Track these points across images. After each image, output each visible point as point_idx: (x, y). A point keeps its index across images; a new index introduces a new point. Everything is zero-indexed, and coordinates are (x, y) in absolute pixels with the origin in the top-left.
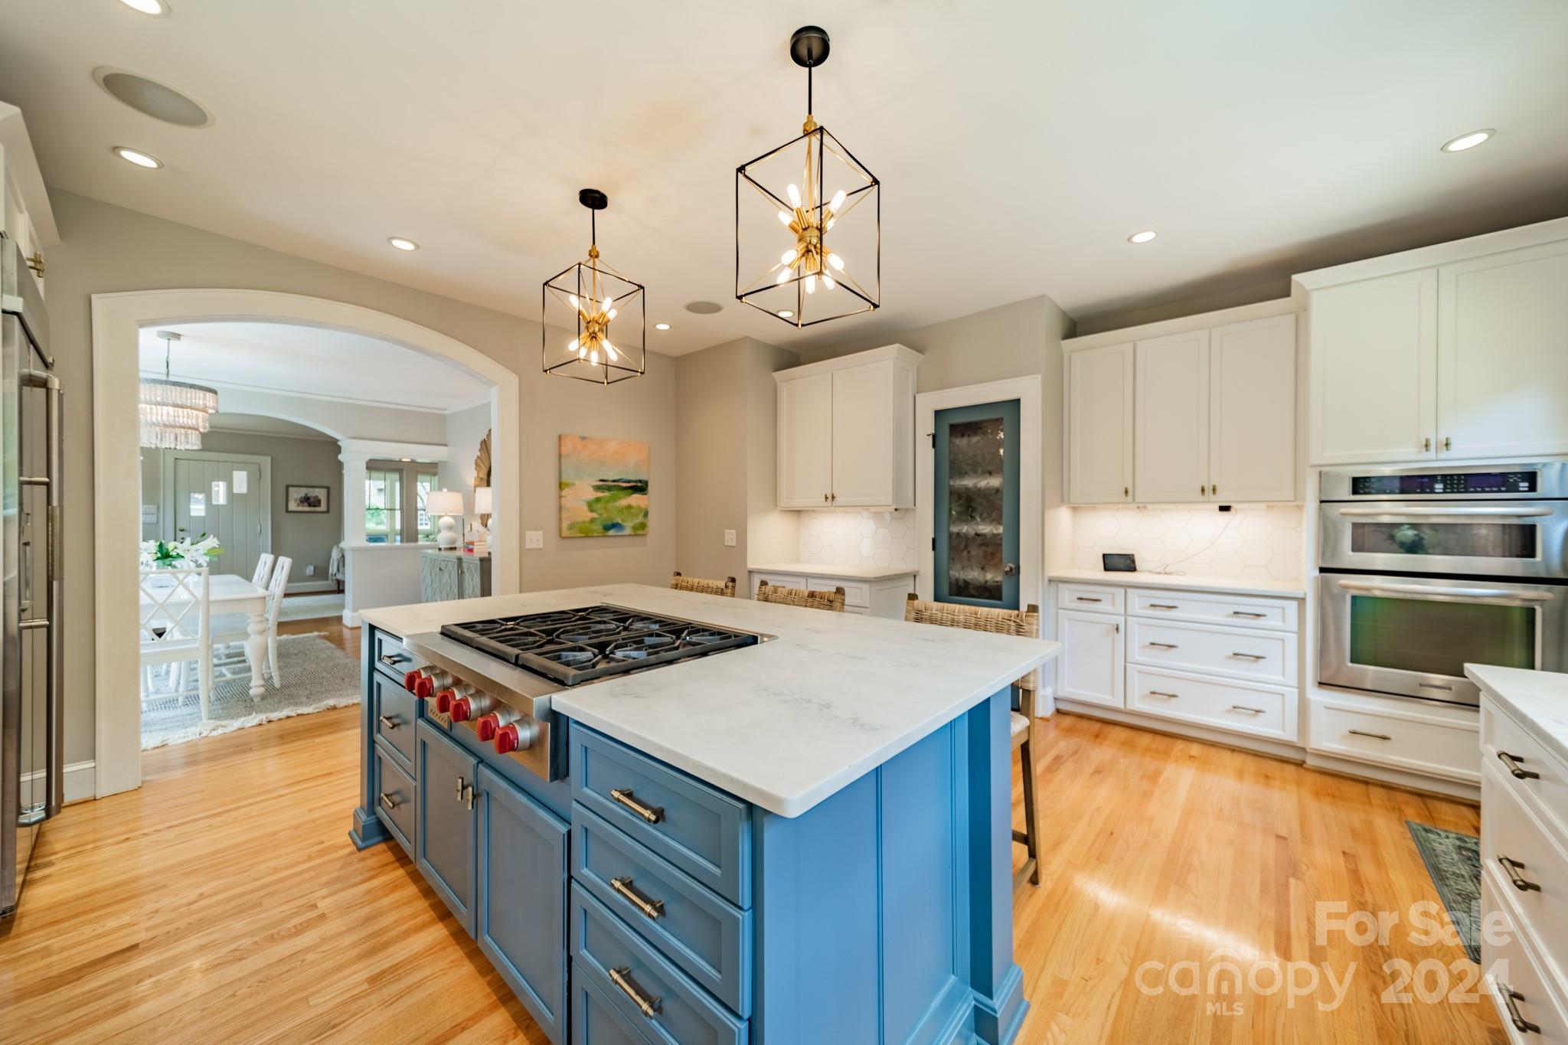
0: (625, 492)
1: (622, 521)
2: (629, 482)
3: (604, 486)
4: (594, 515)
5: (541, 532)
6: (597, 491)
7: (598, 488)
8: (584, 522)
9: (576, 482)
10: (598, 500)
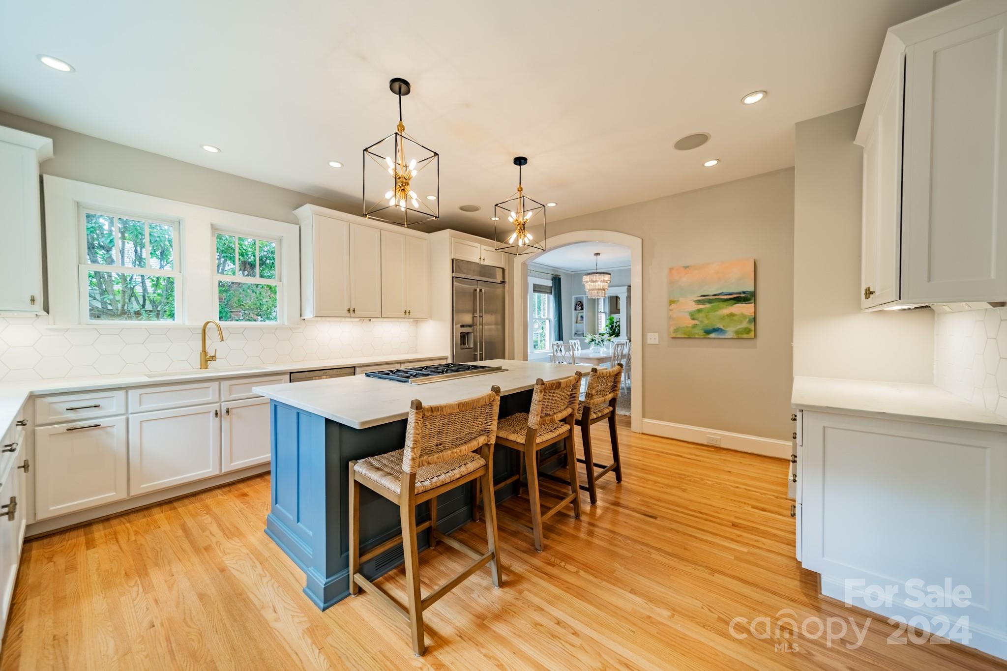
0: (726, 303)
1: (724, 326)
2: (730, 294)
3: (705, 299)
4: (696, 322)
5: (657, 334)
6: (698, 304)
7: (698, 302)
8: (687, 327)
9: (681, 299)
10: (699, 311)
